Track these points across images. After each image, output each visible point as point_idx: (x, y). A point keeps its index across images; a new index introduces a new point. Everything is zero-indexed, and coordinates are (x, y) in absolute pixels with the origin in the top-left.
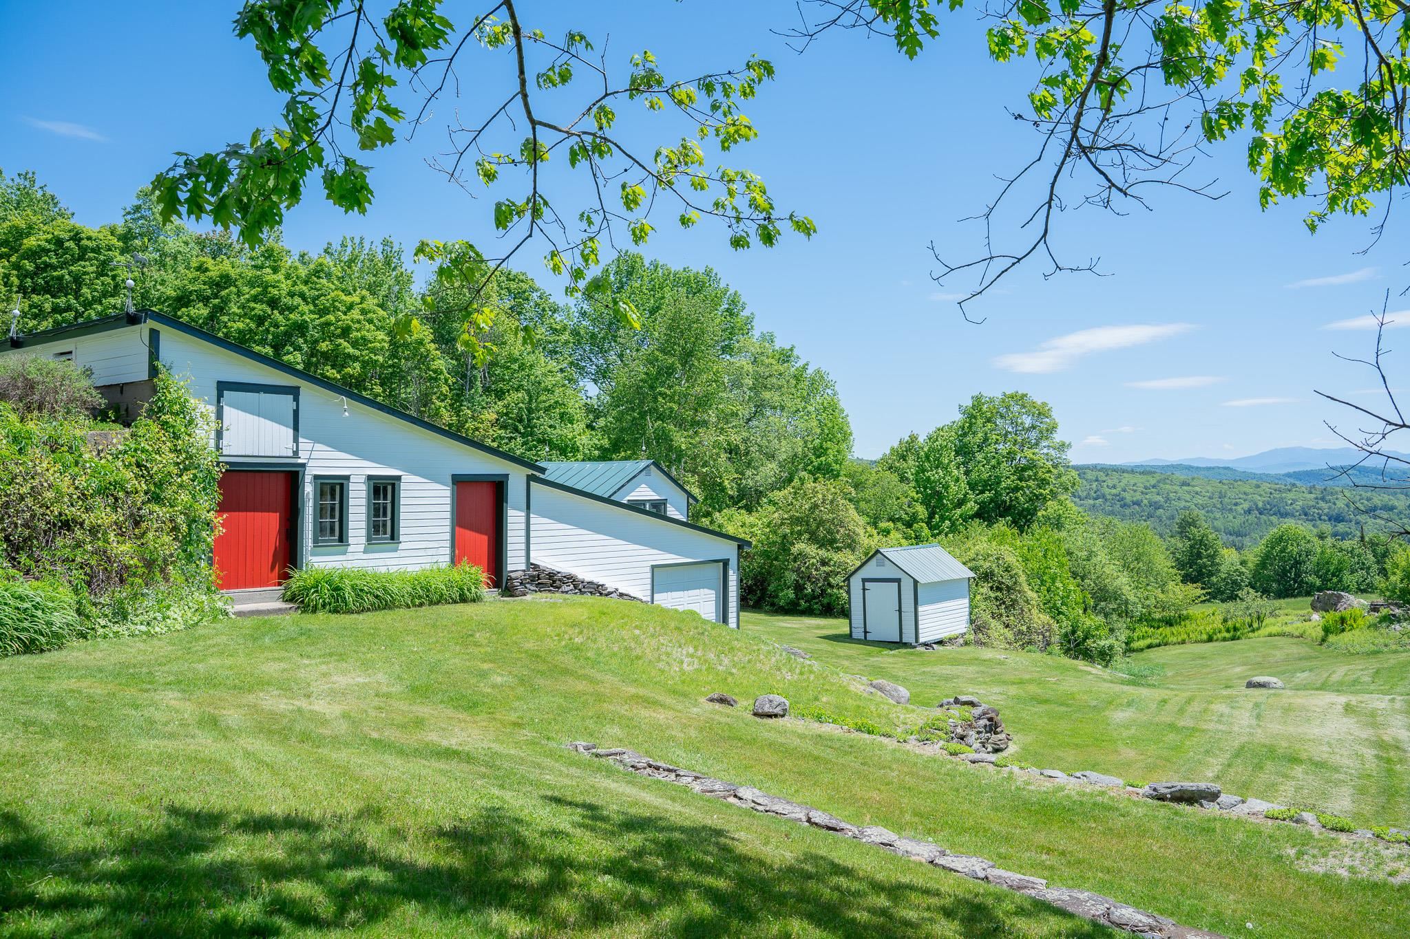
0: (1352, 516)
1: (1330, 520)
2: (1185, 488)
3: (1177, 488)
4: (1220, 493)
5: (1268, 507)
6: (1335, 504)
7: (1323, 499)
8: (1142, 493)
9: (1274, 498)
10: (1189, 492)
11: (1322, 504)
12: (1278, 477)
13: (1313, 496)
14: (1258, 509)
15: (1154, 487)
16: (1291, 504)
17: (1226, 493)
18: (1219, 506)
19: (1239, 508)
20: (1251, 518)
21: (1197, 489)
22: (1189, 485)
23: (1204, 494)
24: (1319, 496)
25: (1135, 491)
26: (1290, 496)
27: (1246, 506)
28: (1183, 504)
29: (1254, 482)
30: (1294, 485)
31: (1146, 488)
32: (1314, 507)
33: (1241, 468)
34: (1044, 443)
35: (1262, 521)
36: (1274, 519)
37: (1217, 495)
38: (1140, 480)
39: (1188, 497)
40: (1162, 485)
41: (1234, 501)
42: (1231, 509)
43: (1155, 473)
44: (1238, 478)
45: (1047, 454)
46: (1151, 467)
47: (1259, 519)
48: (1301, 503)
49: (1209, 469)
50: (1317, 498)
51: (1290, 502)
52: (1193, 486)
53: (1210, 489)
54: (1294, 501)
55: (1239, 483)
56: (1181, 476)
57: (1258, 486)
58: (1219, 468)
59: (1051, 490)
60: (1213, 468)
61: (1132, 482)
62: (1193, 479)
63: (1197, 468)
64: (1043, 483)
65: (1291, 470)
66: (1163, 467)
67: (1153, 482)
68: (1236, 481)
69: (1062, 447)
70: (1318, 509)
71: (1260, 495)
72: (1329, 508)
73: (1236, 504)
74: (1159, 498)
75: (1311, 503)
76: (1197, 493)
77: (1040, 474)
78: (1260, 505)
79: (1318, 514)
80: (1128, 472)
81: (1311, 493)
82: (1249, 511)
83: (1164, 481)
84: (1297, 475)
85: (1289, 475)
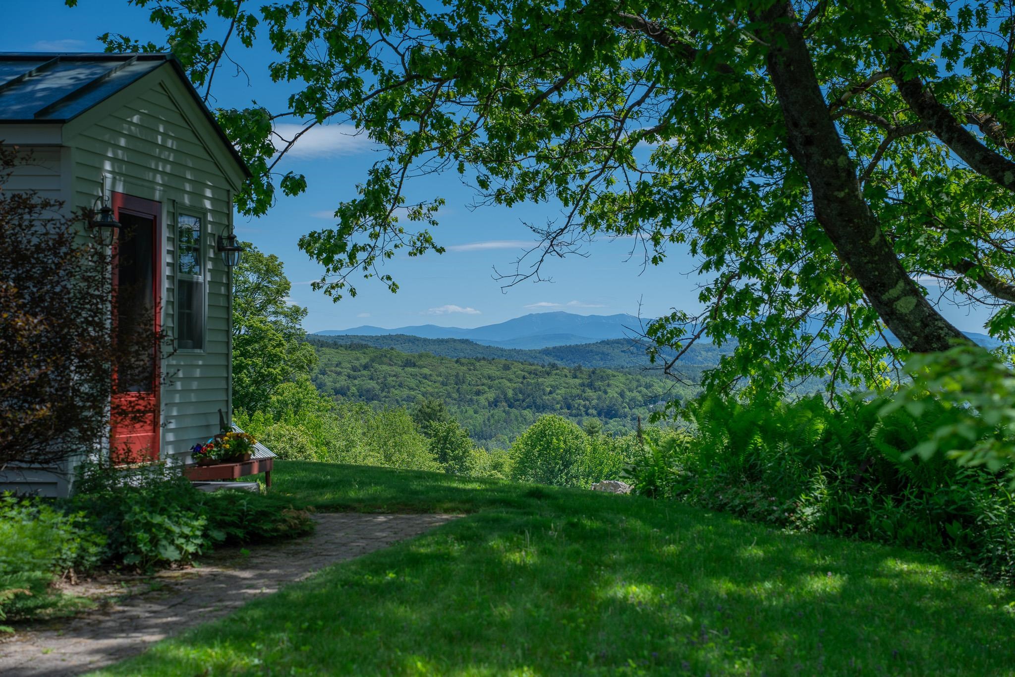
0: (627, 410)
1: (599, 415)
2: (409, 370)
3: (399, 370)
4: (457, 376)
5: (520, 396)
6: (606, 392)
7: (591, 386)
8: (349, 376)
9: (529, 384)
10: (414, 376)
11: (589, 393)
12: (532, 355)
13: (578, 381)
14: (507, 400)
15: (366, 367)
16: (551, 393)
17: (464, 377)
18: (455, 395)
19: (482, 399)
20: (498, 412)
21: (426, 371)
22: (414, 365)
23: (434, 378)
24: (587, 382)
25: (339, 374)
26: (548, 381)
27: (491, 396)
28: (406, 392)
29: (503, 361)
30: (554, 366)
31: (354, 369)
32: (579, 397)
33: (483, 340)
34: (271, 308)
35: (512, 416)
36: (527, 413)
37: (452, 380)
38: (347, 359)
39: (413, 383)
40: (376, 365)
41: (475, 389)
42: (471, 400)
43: (366, 347)
44: (479, 356)
45: (275, 323)
46: (362, 338)
47: (508, 413)
48: (562, 391)
49: (440, 342)
50: (583, 385)
51: (548, 389)
52: (421, 367)
53: (442, 370)
54: (554, 388)
55: (483, 363)
56: (404, 352)
57: (506, 368)
58: (454, 341)
59: (283, 369)
60: (447, 341)
61: (335, 360)
62: (420, 356)
63: (425, 340)
64: (273, 359)
65: (551, 345)
66: (377, 339)
67: (364, 360)
68: (478, 360)
69: (296, 313)
70: (586, 399)
71: (510, 380)
72: (599, 398)
73: (478, 393)
74: (372, 384)
75: (576, 392)
76: (425, 377)
77: (270, 348)
78: (510, 393)
79: (584, 406)
80: (328, 345)
81: (575, 377)
82: (494, 404)
83: (379, 359)
84: (561, 353)
85: (547, 352)
